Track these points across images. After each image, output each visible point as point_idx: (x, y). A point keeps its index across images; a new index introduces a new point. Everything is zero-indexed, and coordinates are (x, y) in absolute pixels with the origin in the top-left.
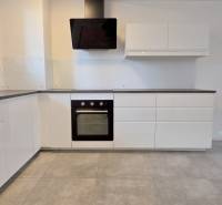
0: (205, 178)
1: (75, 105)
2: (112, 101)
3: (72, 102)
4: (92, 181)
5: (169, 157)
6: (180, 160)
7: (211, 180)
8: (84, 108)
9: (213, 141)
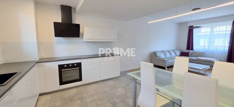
0: (120, 87)
1: (61, 67)
2: (81, 63)
3: (59, 66)
4: (79, 102)
5: (106, 82)
6: (111, 82)
7: (122, 87)
8: (66, 68)
9: (121, 72)
